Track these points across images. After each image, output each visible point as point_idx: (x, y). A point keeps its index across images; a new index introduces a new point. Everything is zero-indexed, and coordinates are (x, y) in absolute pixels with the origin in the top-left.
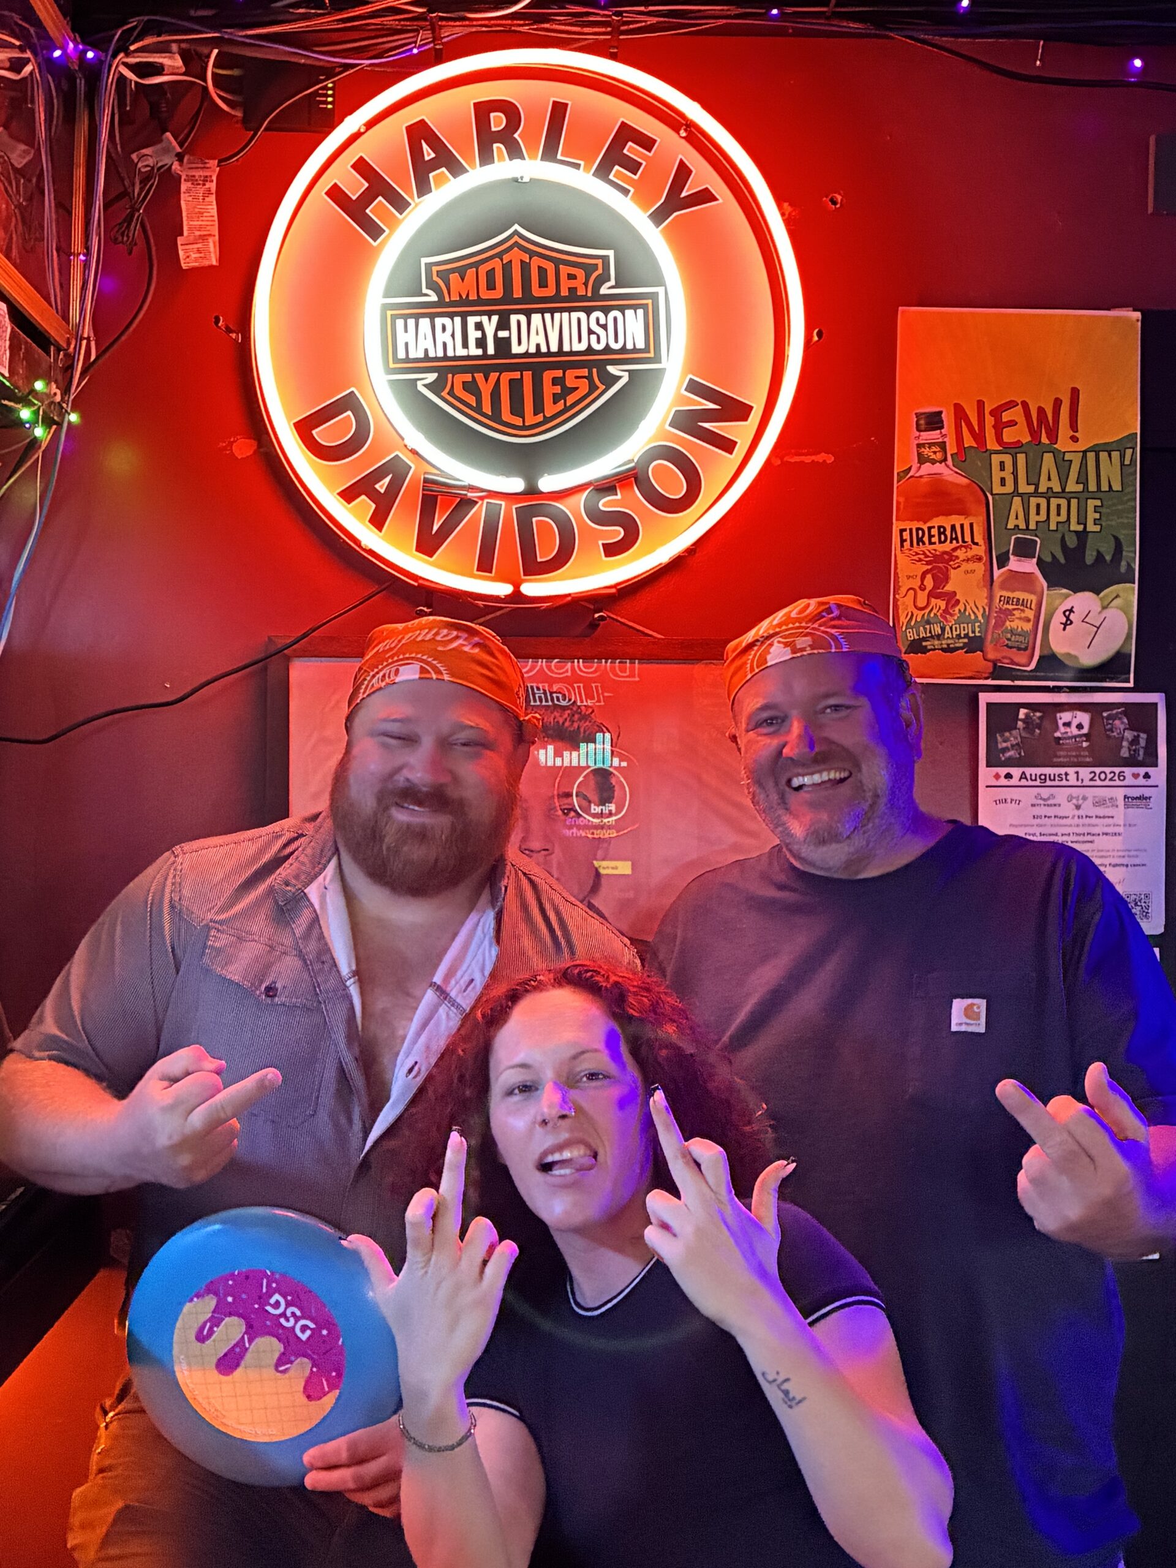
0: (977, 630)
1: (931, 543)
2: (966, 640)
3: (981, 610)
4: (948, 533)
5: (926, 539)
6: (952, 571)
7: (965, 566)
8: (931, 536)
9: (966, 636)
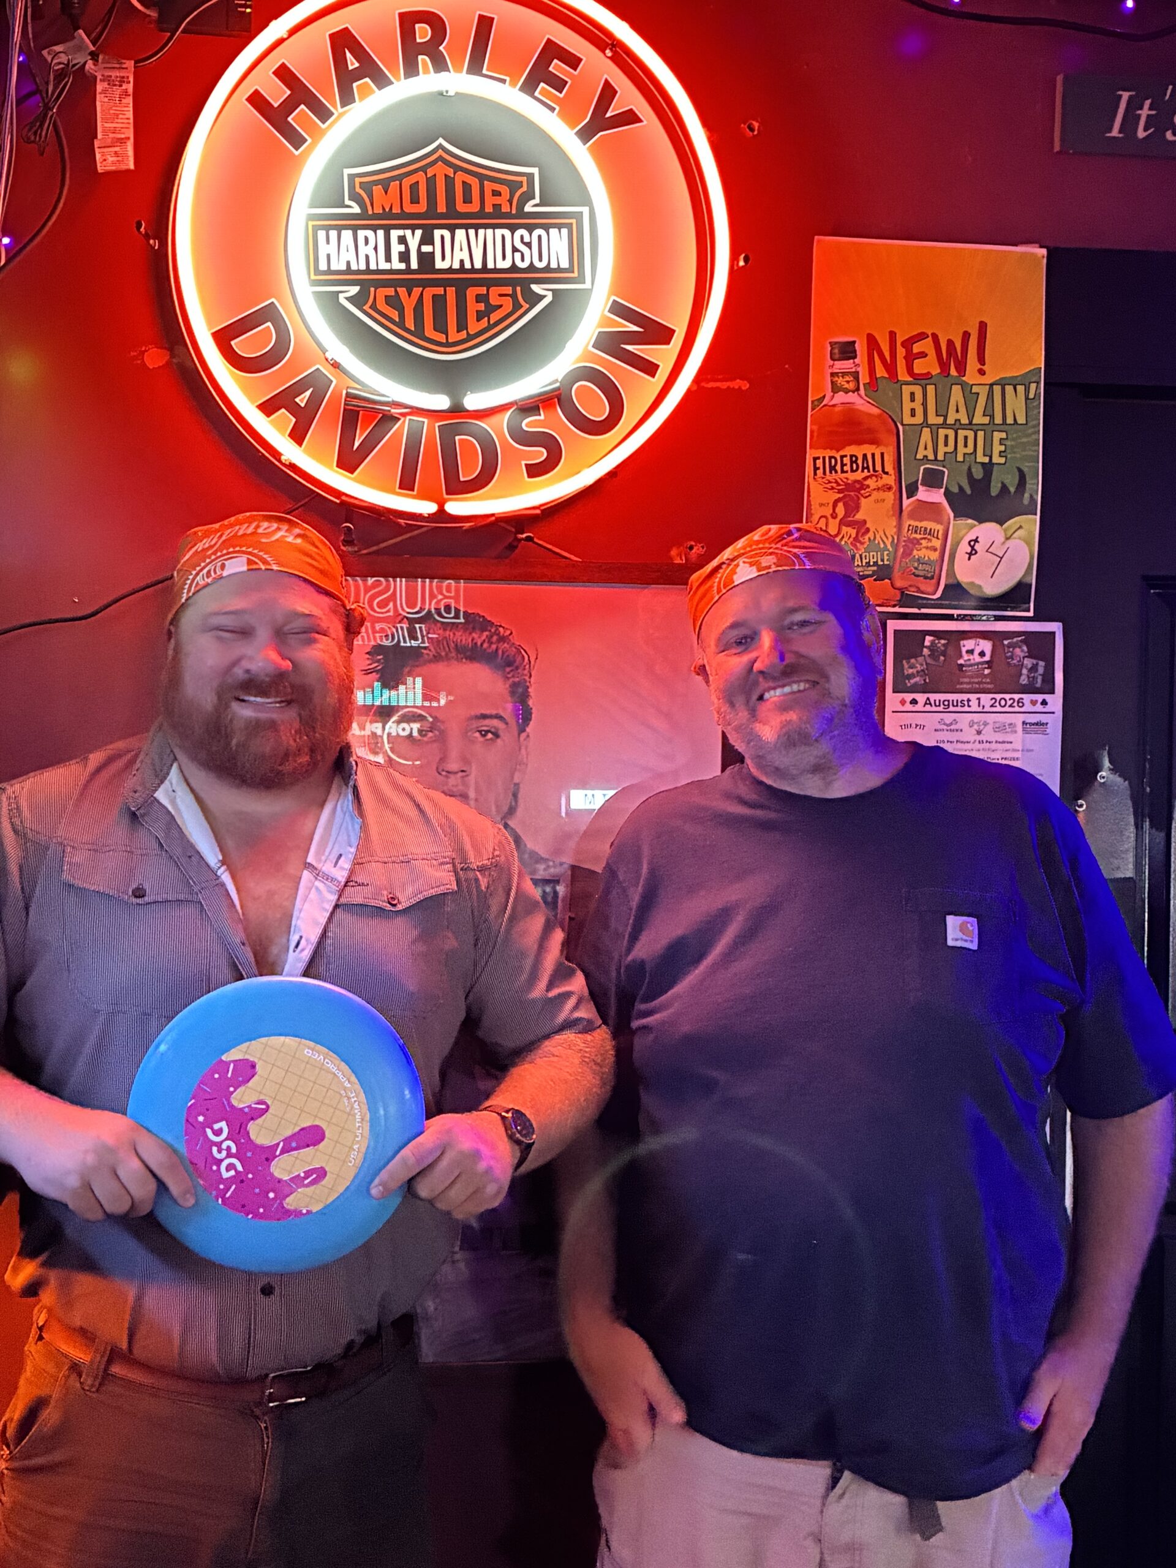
0: (886, 558)
1: (843, 471)
2: (875, 568)
3: (890, 539)
4: (860, 462)
5: (838, 468)
6: (862, 499)
7: (875, 495)
8: (843, 465)
9: (875, 564)
